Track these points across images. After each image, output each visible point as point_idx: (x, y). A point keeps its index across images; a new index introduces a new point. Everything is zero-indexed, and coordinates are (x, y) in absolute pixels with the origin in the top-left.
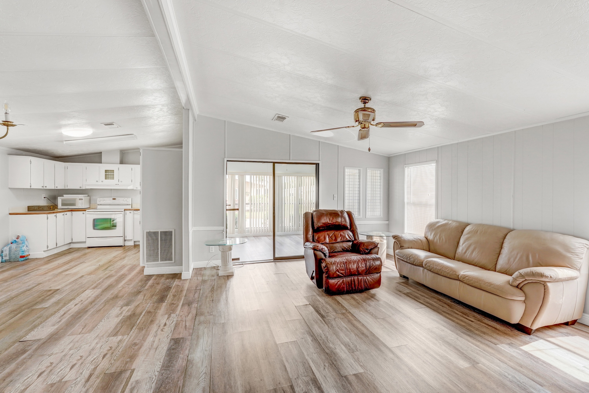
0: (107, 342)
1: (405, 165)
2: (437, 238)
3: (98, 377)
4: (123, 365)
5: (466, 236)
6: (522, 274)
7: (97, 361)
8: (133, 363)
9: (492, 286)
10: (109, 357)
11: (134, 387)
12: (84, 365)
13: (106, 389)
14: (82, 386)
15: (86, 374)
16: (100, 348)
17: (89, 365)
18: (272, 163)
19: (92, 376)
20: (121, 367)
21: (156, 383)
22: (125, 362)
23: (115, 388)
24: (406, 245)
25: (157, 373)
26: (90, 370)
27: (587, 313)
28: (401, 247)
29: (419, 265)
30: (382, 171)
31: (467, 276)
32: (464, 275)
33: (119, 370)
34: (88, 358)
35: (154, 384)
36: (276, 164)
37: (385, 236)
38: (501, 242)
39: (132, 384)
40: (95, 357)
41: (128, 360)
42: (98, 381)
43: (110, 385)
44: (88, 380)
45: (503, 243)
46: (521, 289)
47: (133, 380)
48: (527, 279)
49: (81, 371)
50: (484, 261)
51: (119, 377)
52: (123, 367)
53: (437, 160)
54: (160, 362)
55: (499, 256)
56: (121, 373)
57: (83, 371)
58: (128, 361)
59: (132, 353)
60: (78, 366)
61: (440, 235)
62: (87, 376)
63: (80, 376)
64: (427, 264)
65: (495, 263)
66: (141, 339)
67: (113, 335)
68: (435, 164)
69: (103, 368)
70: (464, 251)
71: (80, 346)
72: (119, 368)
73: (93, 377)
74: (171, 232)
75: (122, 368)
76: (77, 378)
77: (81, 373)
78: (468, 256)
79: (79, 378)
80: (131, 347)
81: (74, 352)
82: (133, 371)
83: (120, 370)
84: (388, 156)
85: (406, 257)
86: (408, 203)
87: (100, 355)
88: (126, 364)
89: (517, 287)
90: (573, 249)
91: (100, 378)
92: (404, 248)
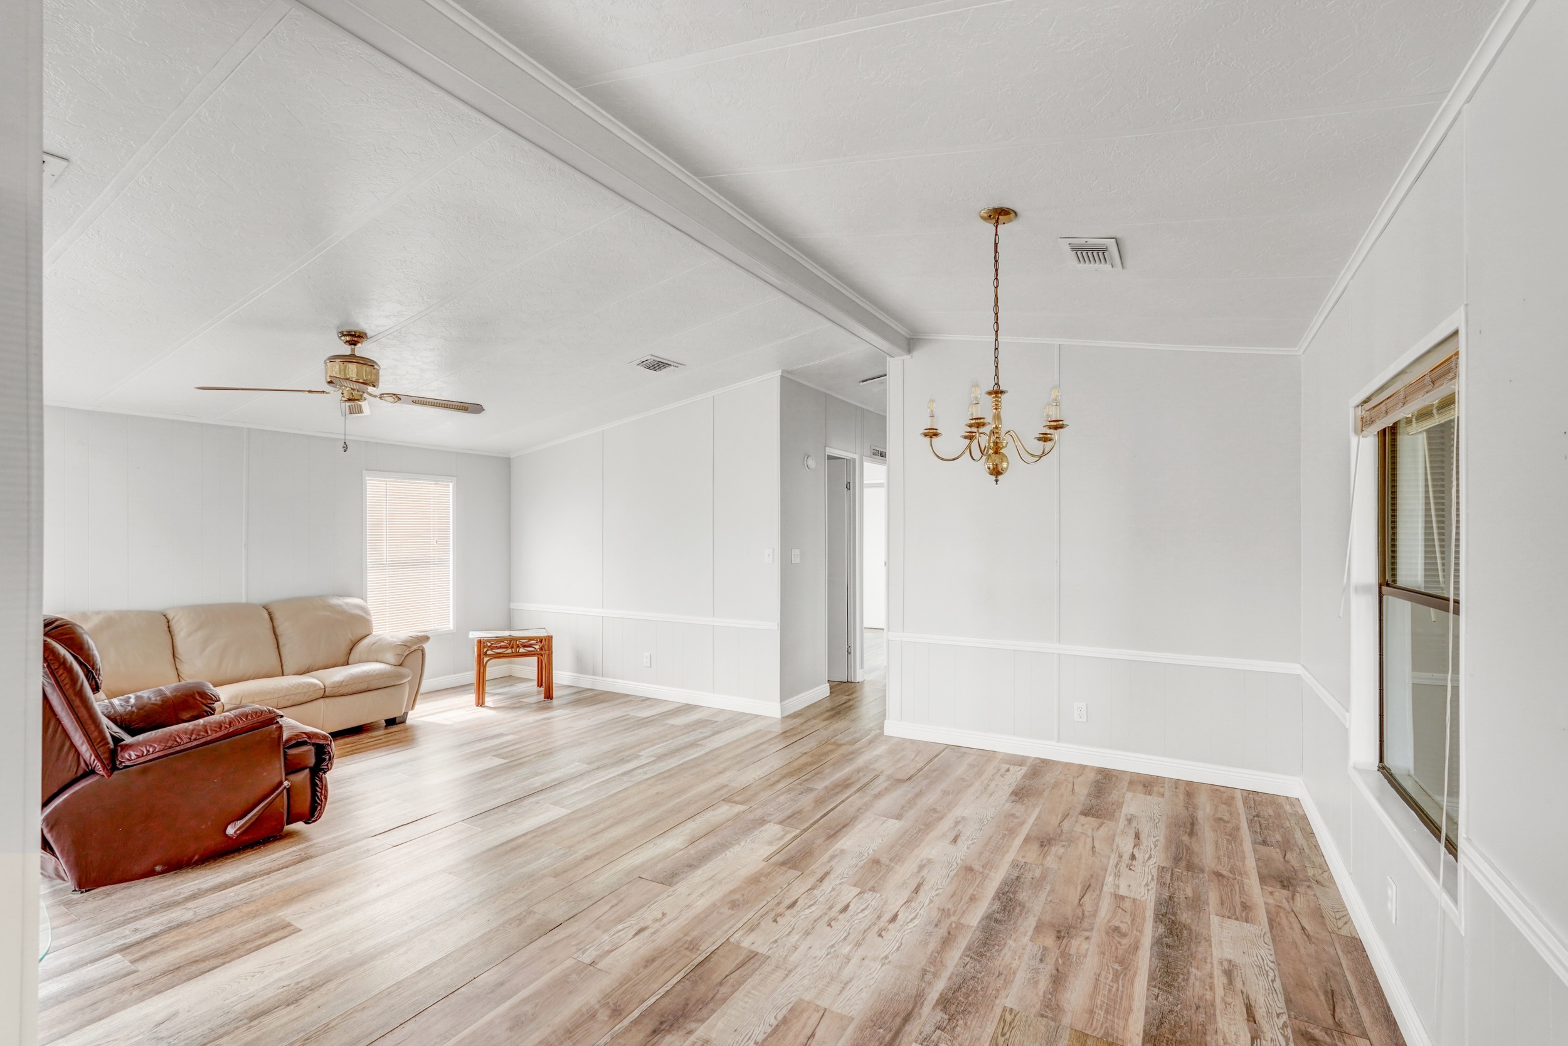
0: (776, 941)
3: (813, 872)
4: (774, 873)
7: (806, 901)
8: (760, 870)
10: (787, 898)
11: (777, 840)
12: (827, 903)
13: (808, 852)
14: (835, 869)
15: (827, 886)
16: (793, 929)
17: (821, 899)
19: (820, 878)
20: (778, 872)
21: (752, 834)
22: (769, 877)
23: (798, 849)
25: (742, 843)
26: (821, 889)
33: (784, 868)
34: (816, 914)
35: (755, 834)
39: (778, 844)
40: (807, 911)
41: (762, 879)
42: (814, 867)
43: (802, 855)
44: (827, 874)
47: (774, 848)
49: (833, 893)
51: (788, 859)
52: (775, 870)
54: (726, 855)
56: (783, 864)
57: (831, 892)
58: (765, 877)
59: (750, 889)
60: (837, 906)
62: (826, 881)
63: (836, 886)
66: (715, 913)
67: (756, 957)
69: (802, 882)
71: (829, 957)
72: (782, 872)
73: (818, 876)
75: (778, 870)
76: (840, 884)
77: (833, 889)
79: (837, 883)
80: (744, 900)
81: (841, 943)
82: (768, 859)
83: (782, 867)
87: (798, 911)
88: (769, 874)
91: (810, 869)
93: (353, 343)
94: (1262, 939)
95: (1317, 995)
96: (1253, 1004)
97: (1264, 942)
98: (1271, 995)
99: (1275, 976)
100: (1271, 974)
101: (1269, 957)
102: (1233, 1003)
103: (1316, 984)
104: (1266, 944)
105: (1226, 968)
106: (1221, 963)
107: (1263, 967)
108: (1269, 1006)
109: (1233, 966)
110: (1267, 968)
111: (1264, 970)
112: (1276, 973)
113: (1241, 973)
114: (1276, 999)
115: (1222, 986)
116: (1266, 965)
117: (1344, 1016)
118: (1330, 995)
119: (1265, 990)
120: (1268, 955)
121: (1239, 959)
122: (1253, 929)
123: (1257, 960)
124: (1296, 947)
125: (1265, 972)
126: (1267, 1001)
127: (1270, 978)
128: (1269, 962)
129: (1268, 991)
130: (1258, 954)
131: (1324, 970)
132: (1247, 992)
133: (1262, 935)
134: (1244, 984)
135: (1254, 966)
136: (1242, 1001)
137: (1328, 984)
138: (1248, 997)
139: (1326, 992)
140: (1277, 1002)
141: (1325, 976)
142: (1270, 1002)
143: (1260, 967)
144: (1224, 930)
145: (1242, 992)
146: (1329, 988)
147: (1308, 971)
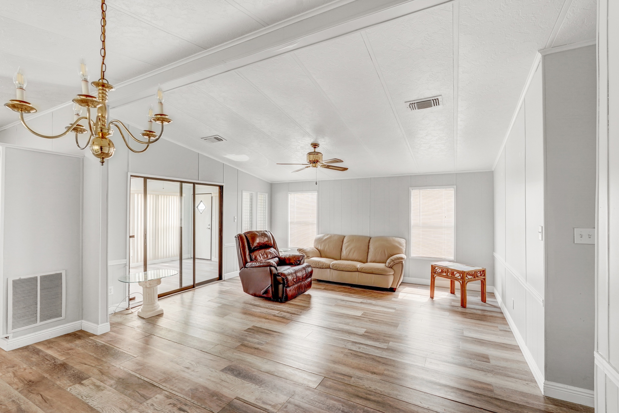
1: (289, 192)
2: (327, 248)
5: (347, 244)
6: (393, 260)
9: (379, 270)
18: (143, 178)
24: (310, 256)
27: (406, 277)
28: (307, 257)
29: (327, 267)
30: (267, 195)
31: (364, 268)
32: (362, 267)
36: (148, 180)
37: (283, 251)
38: (368, 245)
45: (369, 246)
46: (391, 268)
48: (395, 262)
50: (360, 259)
53: (318, 190)
55: (368, 254)
61: (328, 245)
64: (334, 266)
65: (367, 258)
68: (317, 193)
70: (348, 254)
74: (60, 274)
78: (351, 256)
84: (271, 183)
85: (315, 264)
86: (291, 223)
89: (390, 267)
90: (402, 244)
92: (310, 257)
93: (315, 148)
94: (101, 408)
95: (51, 397)
96: (82, 386)
97: (99, 407)
98: (79, 392)
99: (83, 398)
100: (85, 398)
101: (91, 403)
102: (87, 381)
103: (54, 399)
104: (98, 407)
105: (101, 387)
106: (104, 387)
107: (90, 398)
108: (76, 389)
109: (100, 389)
110: (88, 399)
111: (89, 397)
112: (83, 400)
113: (95, 390)
114: (76, 392)
115: (96, 382)
116: (89, 399)
117: (37, 398)
118: (46, 400)
119: (82, 392)
120: (93, 404)
121: (100, 394)
122: (109, 408)
123: (94, 398)
124: (72, 407)
125: (87, 397)
126: (78, 390)
127: (84, 396)
128: (89, 401)
129: (80, 392)
130: (97, 401)
131: (53, 407)
132: (87, 387)
133: (103, 409)
134: (90, 388)
135: (93, 396)
136: (86, 384)
137: (49, 403)
138: (85, 386)
139: (48, 400)
140: (75, 392)
141: (52, 405)
142: (77, 390)
143: (91, 397)
144: (118, 398)
145: (88, 386)
146: (48, 402)
147: (60, 402)
